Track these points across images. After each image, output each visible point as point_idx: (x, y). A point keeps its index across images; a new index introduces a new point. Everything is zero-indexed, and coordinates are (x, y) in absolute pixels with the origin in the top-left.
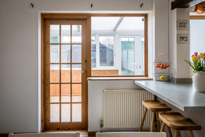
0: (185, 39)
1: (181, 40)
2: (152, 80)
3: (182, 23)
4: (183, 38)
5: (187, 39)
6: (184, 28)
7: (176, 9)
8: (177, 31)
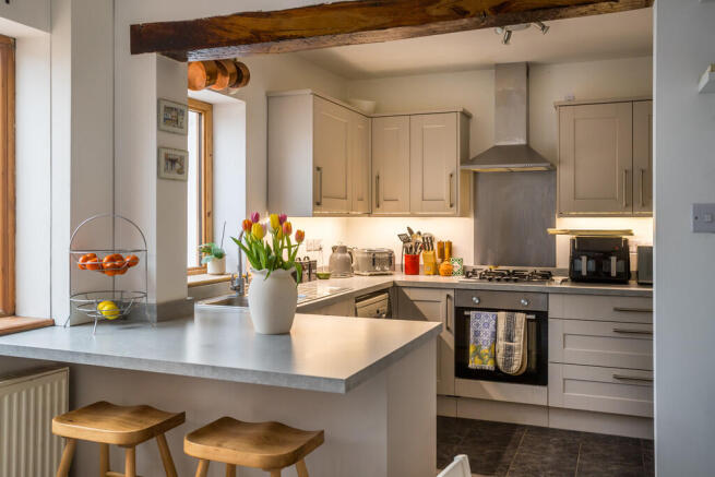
0: (177, 166)
1: (169, 166)
2: (52, 324)
3: (172, 109)
4: (173, 161)
5: (182, 167)
6: (176, 129)
7: (154, 54)
8: (158, 135)
